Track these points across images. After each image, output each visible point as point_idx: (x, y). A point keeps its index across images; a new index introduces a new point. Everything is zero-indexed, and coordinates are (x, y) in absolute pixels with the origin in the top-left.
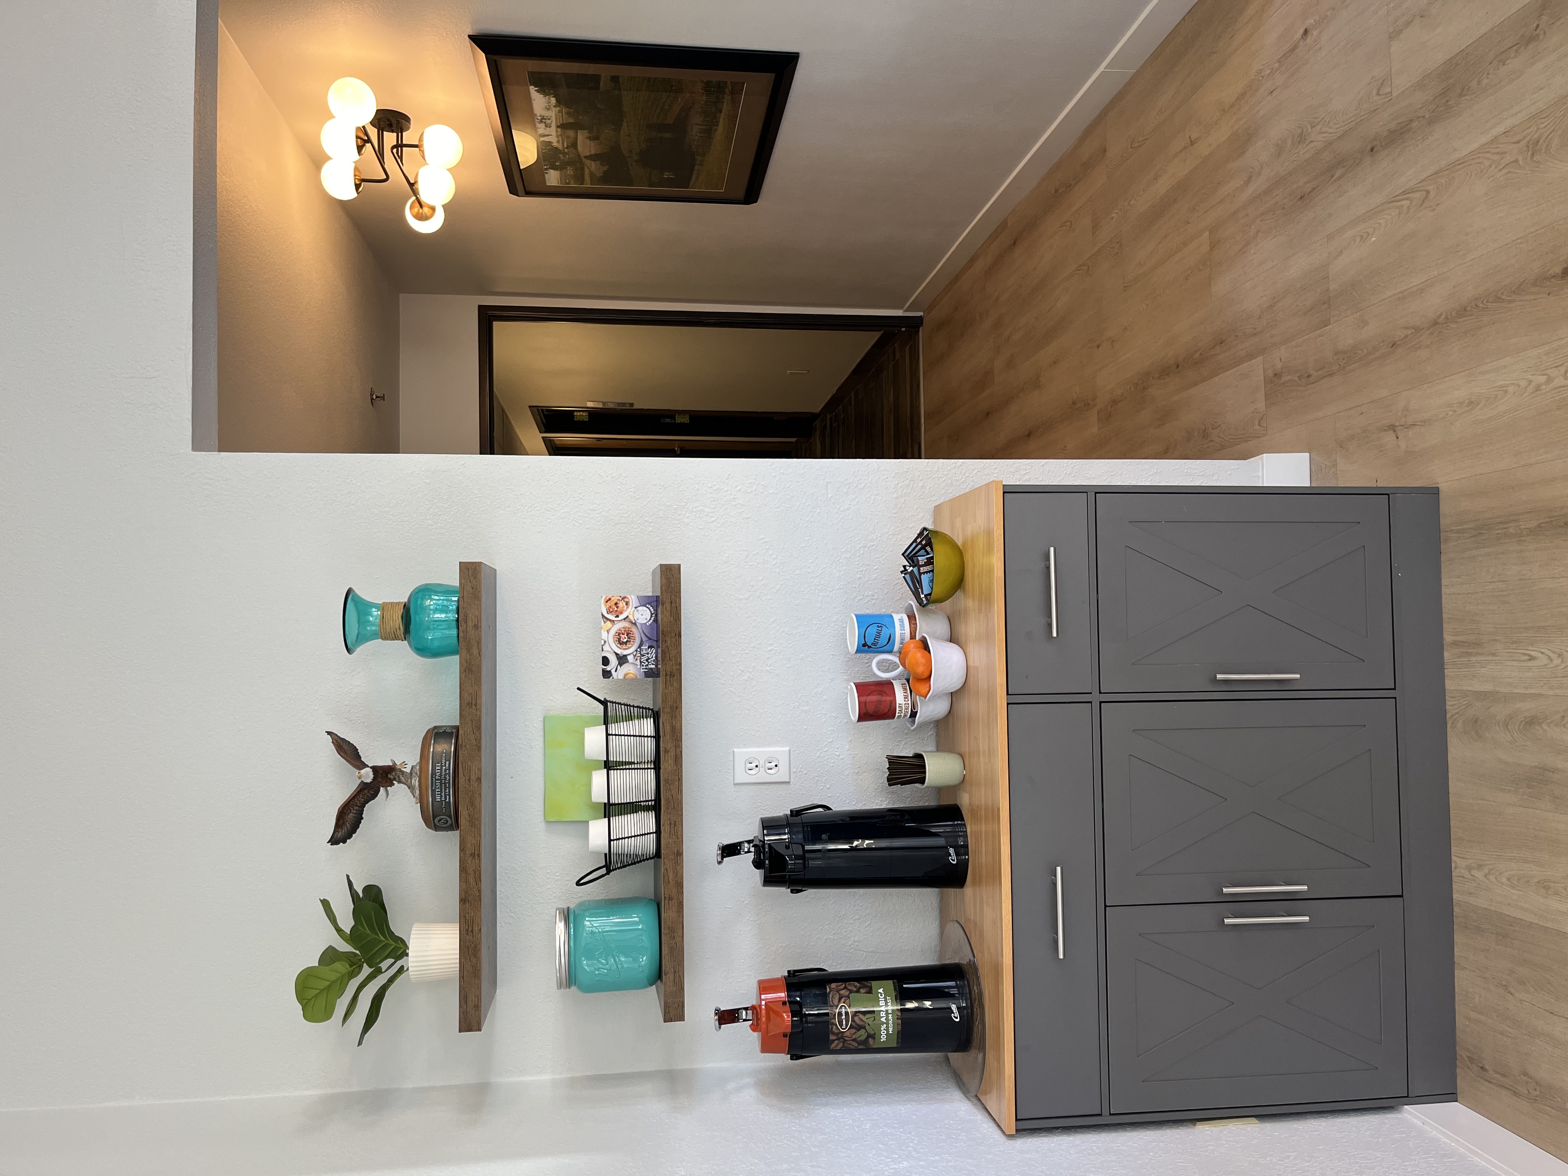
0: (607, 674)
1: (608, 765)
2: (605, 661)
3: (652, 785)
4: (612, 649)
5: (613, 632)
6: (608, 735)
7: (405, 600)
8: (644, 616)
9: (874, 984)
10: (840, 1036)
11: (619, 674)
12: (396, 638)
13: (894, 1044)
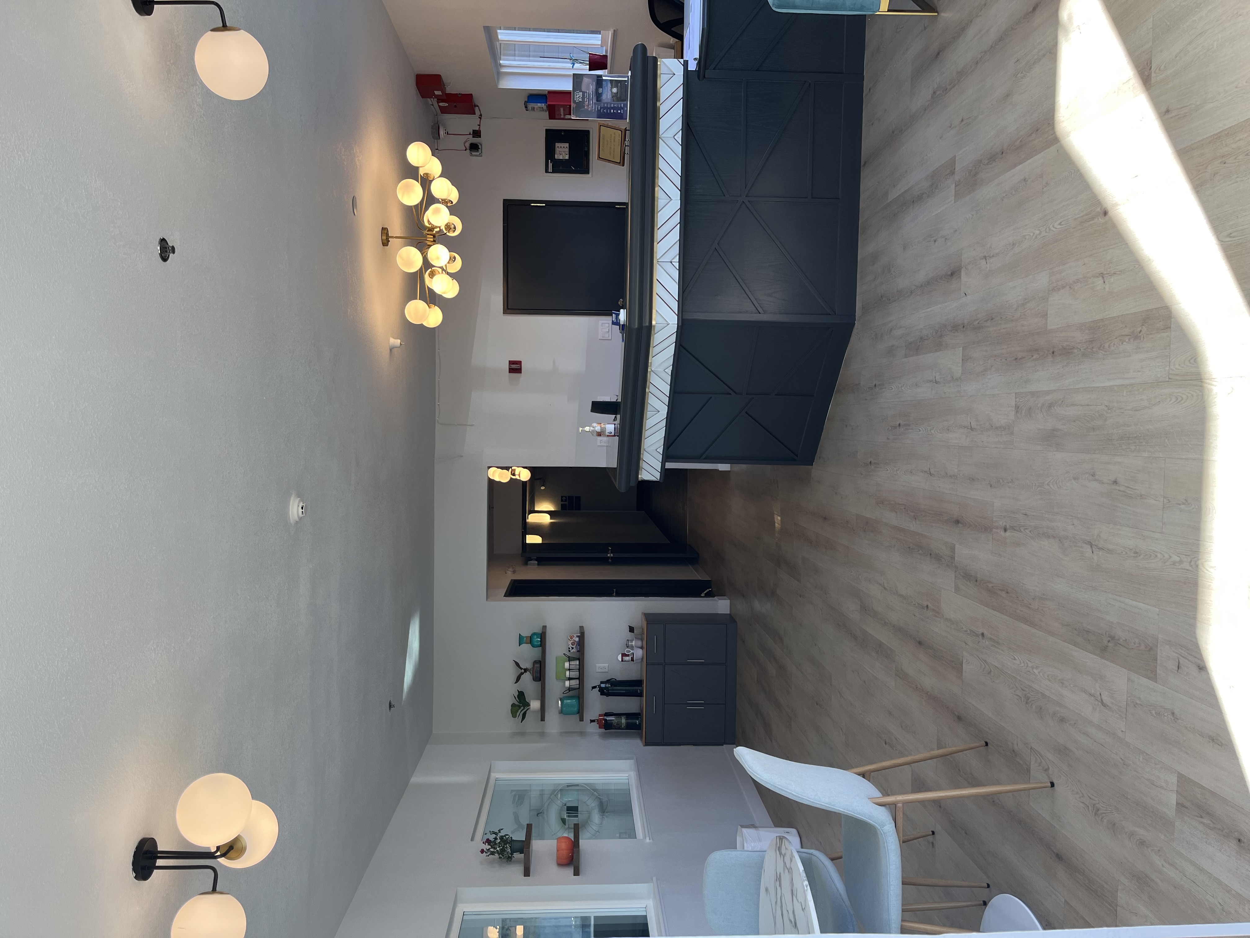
0: (569, 651)
1: (569, 670)
2: (569, 648)
3: (578, 675)
4: (571, 646)
5: (571, 642)
6: (570, 665)
7: (530, 636)
8: (577, 639)
9: (622, 716)
10: (614, 726)
11: (572, 651)
12: (528, 644)
13: (625, 728)
